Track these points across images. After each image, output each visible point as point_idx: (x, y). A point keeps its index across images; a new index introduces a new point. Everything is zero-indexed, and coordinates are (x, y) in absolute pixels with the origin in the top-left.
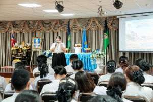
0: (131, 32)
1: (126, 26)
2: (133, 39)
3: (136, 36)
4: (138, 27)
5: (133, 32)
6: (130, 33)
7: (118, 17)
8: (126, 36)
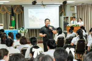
0: (32, 16)
1: (29, 12)
2: (34, 21)
3: (36, 19)
4: (36, 13)
5: (33, 16)
6: (31, 17)
7: (23, 6)
8: (29, 19)
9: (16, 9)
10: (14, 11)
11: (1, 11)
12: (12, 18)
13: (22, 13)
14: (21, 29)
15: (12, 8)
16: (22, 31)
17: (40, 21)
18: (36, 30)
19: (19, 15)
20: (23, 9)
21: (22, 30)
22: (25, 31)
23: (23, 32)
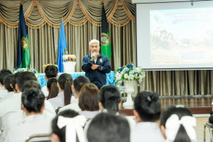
0: (162, 32)
1: (152, 19)
2: (165, 45)
3: (172, 39)
4: (174, 22)
5: (165, 31)
6: (159, 34)
7: (133, 1)
8: (151, 40)
9: (114, 11)
10: (110, 18)
11: (73, 19)
12: (102, 38)
13: (131, 21)
14: (126, 69)
15: (103, 8)
16: (126, 76)
17: (186, 45)
18: (173, 73)
19: (122, 28)
20: (135, 12)
21: (128, 72)
22: (136, 77)
23: (129, 78)
